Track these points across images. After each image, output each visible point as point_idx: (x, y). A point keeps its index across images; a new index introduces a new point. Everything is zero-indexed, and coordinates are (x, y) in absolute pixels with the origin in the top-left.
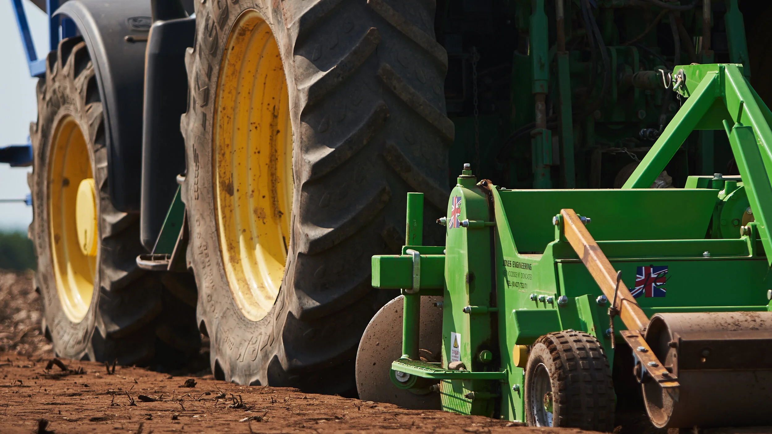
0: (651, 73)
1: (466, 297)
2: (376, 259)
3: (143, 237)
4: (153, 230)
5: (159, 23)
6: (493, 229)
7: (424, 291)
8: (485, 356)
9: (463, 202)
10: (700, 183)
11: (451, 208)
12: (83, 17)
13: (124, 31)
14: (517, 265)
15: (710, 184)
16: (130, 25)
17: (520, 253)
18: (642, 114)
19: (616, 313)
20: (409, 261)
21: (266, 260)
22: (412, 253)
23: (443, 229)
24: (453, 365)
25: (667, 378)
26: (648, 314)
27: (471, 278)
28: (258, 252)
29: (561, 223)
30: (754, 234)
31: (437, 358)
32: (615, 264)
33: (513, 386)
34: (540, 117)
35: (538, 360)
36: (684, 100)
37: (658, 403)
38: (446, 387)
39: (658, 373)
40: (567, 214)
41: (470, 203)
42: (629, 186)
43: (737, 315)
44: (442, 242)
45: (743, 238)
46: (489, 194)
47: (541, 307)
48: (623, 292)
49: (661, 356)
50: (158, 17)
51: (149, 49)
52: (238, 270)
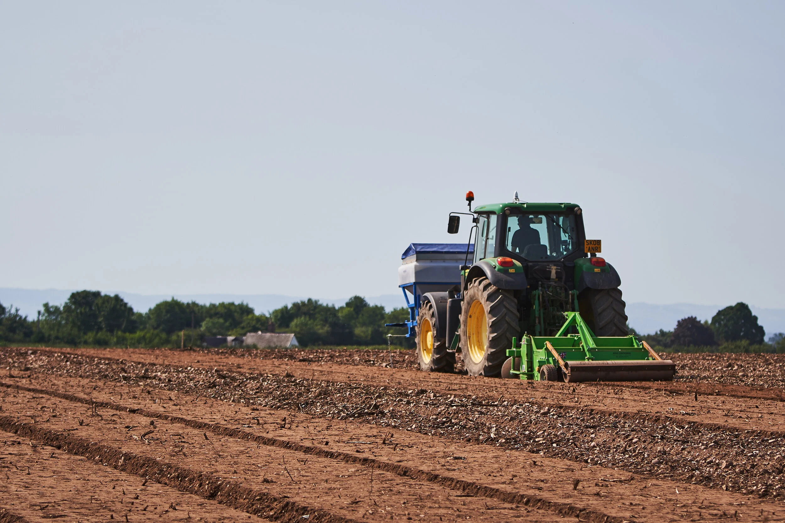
0: (560, 313)
1: (526, 358)
2: (507, 350)
3: (447, 345)
4: (450, 343)
5: (451, 300)
6: (531, 345)
7: (517, 357)
8: (530, 369)
9: (525, 340)
10: (571, 336)
11: (523, 340)
12: (430, 297)
13: (439, 300)
14: (536, 352)
15: (573, 336)
16: (440, 299)
17: (537, 349)
18: (557, 321)
19: (558, 361)
20: (514, 351)
21: (479, 351)
22: (514, 349)
23: (521, 344)
24: (523, 371)
25: (568, 373)
26: (564, 362)
27: (527, 354)
28: (476, 347)
29: (546, 344)
30: (583, 346)
31: (519, 370)
32: (557, 352)
33: (535, 375)
34: (537, 322)
35: (543, 370)
36: (567, 319)
37: (566, 378)
38: (521, 375)
39: (567, 372)
40: (547, 342)
41: (527, 340)
42: (557, 336)
43: (578, 362)
44: (520, 347)
45: (581, 347)
46: (530, 338)
47: (542, 360)
48: (559, 357)
49: (567, 369)
50: (450, 298)
51: (448, 305)
52: (472, 353)
